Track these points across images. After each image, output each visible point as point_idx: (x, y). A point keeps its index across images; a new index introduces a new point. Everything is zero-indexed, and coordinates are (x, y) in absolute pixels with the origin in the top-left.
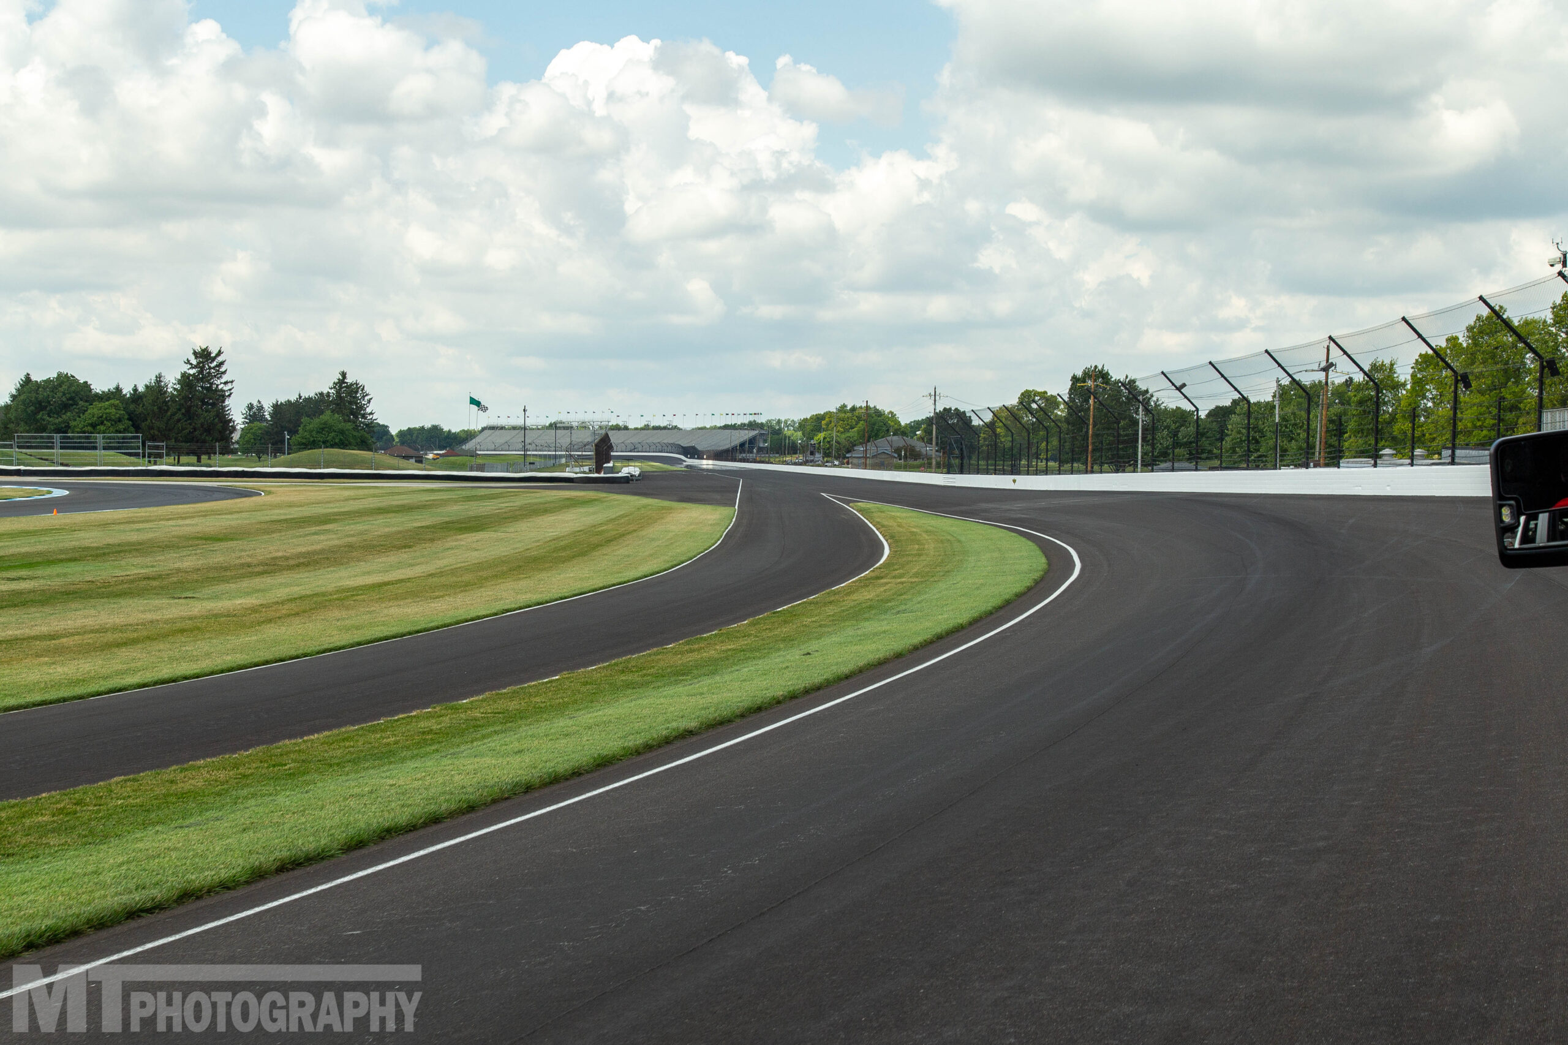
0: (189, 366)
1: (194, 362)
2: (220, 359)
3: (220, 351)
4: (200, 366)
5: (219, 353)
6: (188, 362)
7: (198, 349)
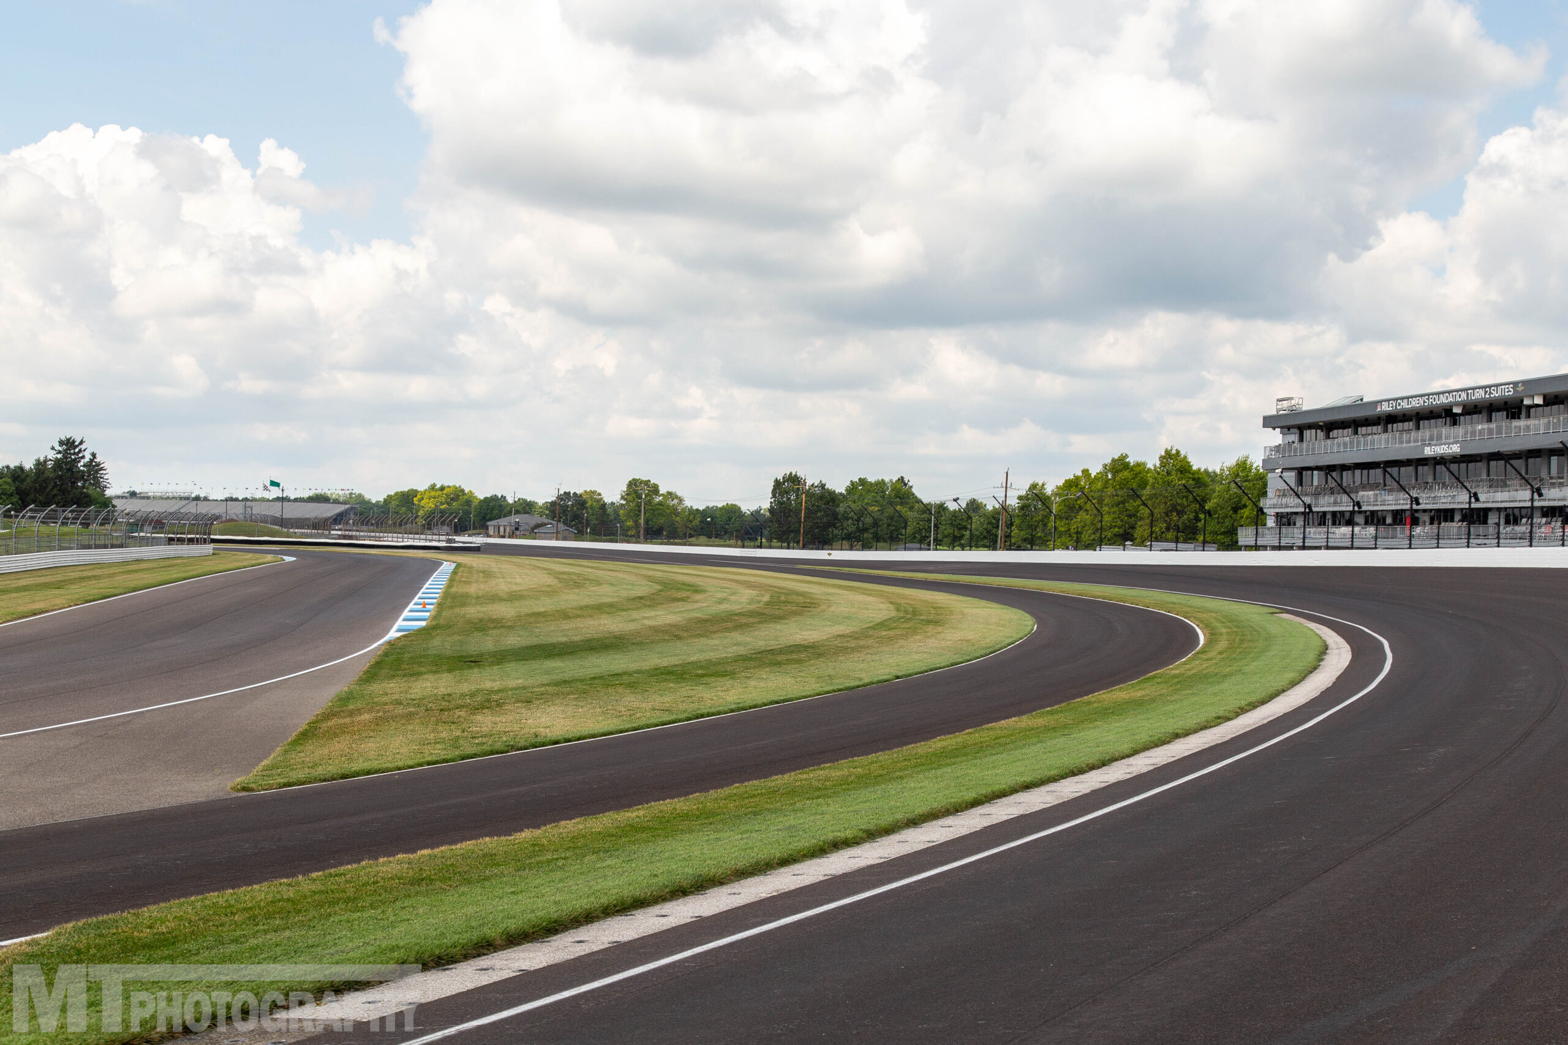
0: (55, 452)
1: (58, 448)
2: (83, 447)
3: (82, 440)
4: (65, 453)
5: (81, 443)
6: (53, 448)
7: (63, 438)
